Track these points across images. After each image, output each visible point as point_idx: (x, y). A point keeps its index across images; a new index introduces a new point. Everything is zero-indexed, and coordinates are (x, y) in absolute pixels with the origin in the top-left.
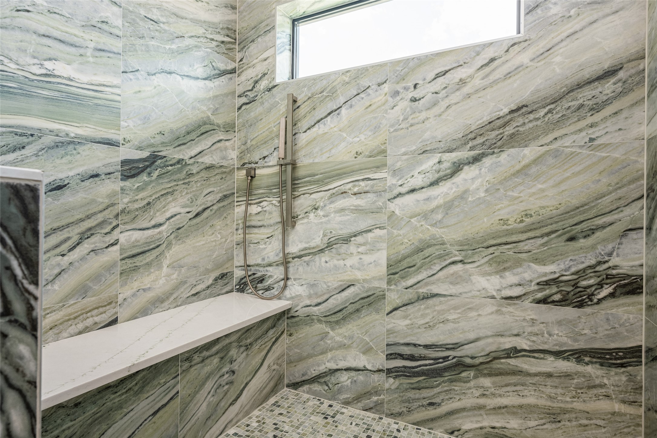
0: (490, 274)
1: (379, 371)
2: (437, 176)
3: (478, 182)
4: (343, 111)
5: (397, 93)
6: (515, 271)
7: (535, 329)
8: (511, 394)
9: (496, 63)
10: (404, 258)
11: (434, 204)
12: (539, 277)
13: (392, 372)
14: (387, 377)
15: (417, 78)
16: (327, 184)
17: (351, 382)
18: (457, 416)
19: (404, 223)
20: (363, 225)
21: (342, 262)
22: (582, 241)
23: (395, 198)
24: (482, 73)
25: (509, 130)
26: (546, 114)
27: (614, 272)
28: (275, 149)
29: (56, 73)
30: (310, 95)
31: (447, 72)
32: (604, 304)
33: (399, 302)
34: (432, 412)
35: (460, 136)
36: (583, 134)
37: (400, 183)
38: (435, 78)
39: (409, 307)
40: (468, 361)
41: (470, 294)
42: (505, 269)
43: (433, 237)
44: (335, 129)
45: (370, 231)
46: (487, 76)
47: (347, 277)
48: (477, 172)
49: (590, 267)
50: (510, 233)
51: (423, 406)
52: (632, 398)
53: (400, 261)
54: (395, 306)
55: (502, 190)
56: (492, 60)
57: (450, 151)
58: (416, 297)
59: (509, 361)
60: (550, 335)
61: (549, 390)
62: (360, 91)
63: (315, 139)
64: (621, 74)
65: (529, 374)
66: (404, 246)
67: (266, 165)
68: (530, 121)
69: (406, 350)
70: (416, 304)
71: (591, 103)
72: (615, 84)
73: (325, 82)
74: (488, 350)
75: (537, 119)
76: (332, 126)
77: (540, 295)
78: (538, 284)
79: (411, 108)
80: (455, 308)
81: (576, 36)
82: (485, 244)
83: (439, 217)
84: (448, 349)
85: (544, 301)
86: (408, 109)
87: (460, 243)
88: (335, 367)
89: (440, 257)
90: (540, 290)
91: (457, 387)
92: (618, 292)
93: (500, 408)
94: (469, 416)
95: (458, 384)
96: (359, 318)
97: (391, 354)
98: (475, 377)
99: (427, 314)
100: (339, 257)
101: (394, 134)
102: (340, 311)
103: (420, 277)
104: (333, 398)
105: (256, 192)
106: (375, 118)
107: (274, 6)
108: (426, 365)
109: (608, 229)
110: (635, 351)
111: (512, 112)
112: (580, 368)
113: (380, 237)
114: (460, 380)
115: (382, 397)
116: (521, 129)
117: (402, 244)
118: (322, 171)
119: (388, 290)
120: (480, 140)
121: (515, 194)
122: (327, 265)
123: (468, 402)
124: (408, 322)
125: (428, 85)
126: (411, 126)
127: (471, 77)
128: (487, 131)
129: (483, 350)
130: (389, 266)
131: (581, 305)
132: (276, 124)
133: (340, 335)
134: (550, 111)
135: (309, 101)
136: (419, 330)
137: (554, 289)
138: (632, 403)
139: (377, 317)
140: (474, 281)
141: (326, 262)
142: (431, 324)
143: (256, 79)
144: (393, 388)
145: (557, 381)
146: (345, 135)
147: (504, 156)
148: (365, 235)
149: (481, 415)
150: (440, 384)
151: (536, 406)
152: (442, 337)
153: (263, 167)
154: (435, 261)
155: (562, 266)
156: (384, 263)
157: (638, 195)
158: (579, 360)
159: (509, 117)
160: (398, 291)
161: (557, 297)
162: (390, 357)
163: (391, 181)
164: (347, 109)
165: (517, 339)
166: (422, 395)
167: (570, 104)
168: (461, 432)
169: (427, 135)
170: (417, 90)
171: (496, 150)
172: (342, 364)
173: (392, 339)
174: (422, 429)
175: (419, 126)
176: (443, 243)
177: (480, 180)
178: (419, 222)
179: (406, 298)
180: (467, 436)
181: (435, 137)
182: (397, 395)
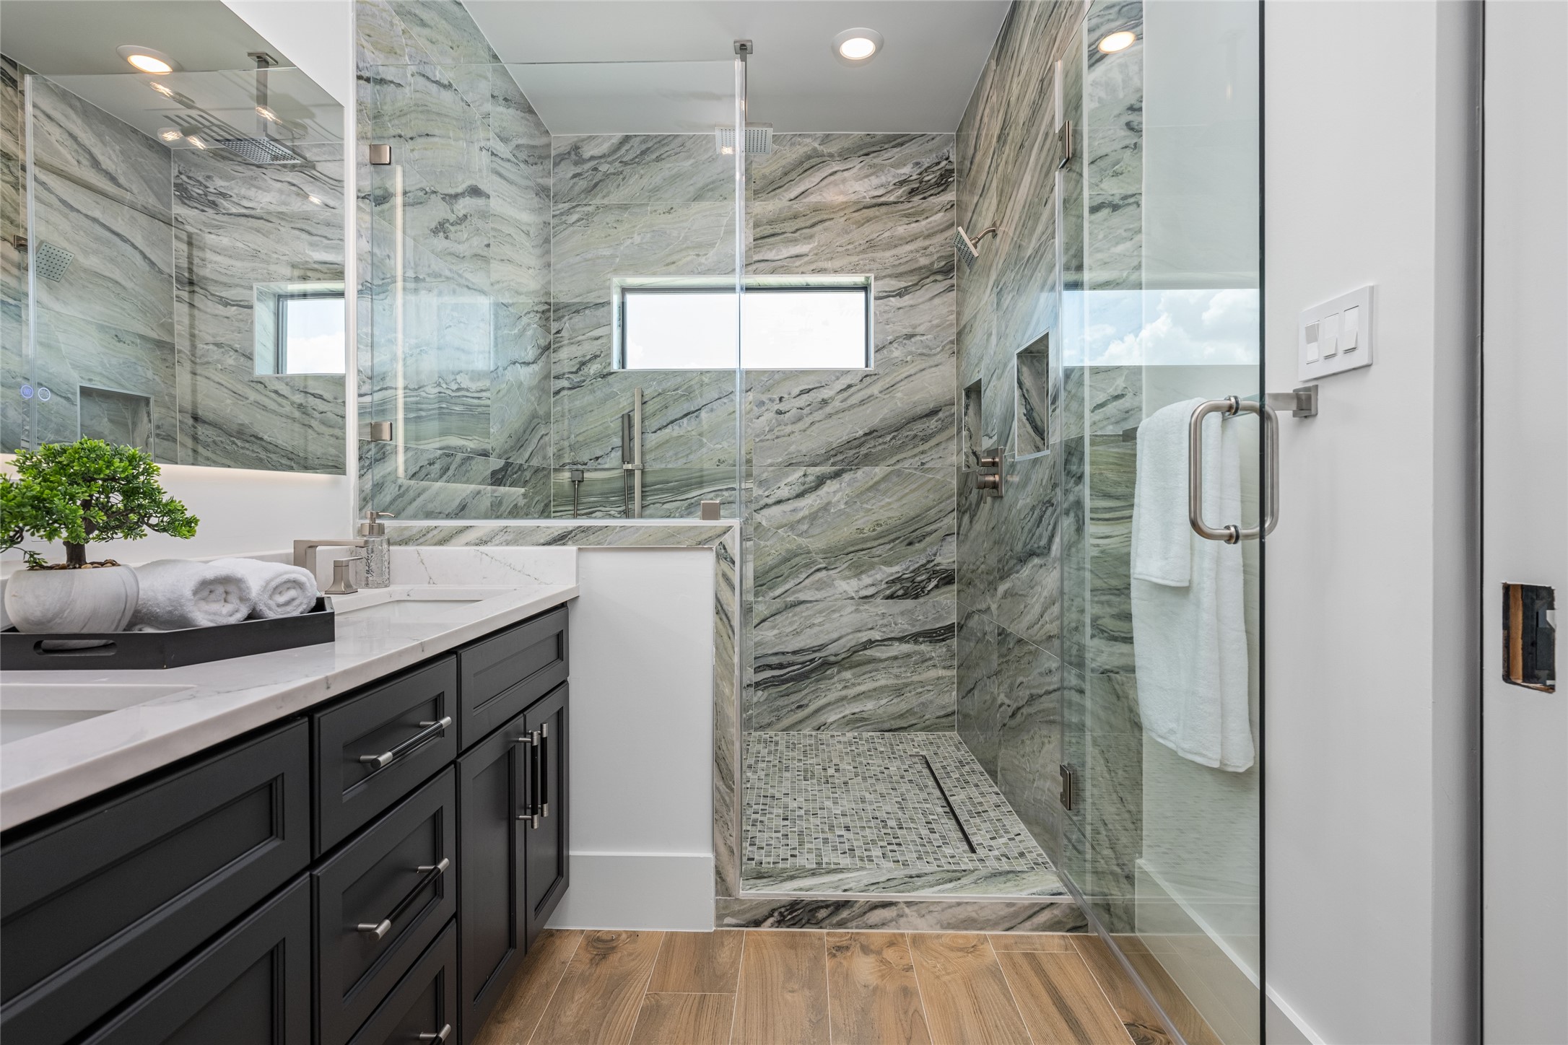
0: (849, 578)
1: (748, 686)
2: (802, 488)
3: (839, 495)
4: (703, 414)
5: (763, 403)
6: (870, 573)
7: (885, 621)
8: (867, 681)
9: (853, 389)
10: (772, 569)
11: (801, 514)
12: (887, 577)
13: (761, 685)
14: (756, 691)
15: (782, 391)
16: (684, 492)
18: (823, 712)
19: (771, 534)
22: (917, 545)
23: (761, 509)
24: (841, 397)
25: (864, 450)
26: (891, 439)
27: (938, 568)
28: (613, 449)
29: (463, 386)
30: (660, 391)
31: (810, 390)
32: (933, 594)
33: (767, 613)
34: (801, 714)
35: (823, 451)
36: (917, 459)
37: (766, 494)
38: (799, 395)
39: (777, 617)
40: (832, 659)
41: (833, 598)
42: (862, 573)
43: (800, 547)
44: (693, 433)
46: (845, 400)
48: (838, 486)
49: (923, 566)
50: (865, 540)
51: (791, 711)
52: (949, 664)
53: (767, 572)
54: (763, 617)
55: (858, 503)
56: (850, 386)
57: (815, 465)
58: (784, 606)
59: (866, 652)
60: (896, 625)
61: (896, 671)
62: (722, 396)
63: (667, 441)
64: (941, 415)
65: (881, 661)
66: (771, 557)
67: (599, 467)
68: (880, 444)
69: (775, 660)
70: (784, 613)
71: (921, 434)
72: (937, 421)
73: (679, 379)
74: (849, 646)
75: (885, 443)
76: (689, 429)
77: (888, 592)
78: (887, 583)
79: (777, 420)
80: (820, 612)
81: (911, 379)
82: (845, 551)
83: (805, 527)
84: (814, 651)
85: (891, 597)
86: (774, 421)
87: (824, 551)
89: (807, 565)
90: (888, 588)
91: (823, 685)
92: (941, 584)
93: (859, 695)
94: (833, 709)
95: (823, 682)
97: (759, 667)
98: (839, 672)
99: (795, 621)
101: (760, 444)
103: (787, 586)
105: (585, 500)
107: (609, 276)
108: (794, 671)
109: (934, 534)
110: (951, 627)
111: (866, 434)
112: (917, 648)
114: (825, 678)
116: (873, 450)
117: (769, 555)
118: (677, 478)
119: (756, 602)
120: (840, 457)
121: (869, 507)
123: (832, 696)
124: (776, 632)
125: (793, 400)
126: (777, 437)
127: (832, 398)
128: (846, 449)
129: (844, 647)
130: (756, 578)
131: (916, 597)
132: (613, 419)
134: (894, 438)
135: (659, 398)
136: (787, 638)
137: (899, 586)
138: (949, 667)
140: (836, 585)
142: (798, 630)
143: (584, 360)
144: (761, 700)
145: (901, 661)
146: (705, 440)
147: (860, 473)
149: (843, 705)
150: (807, 686)
151: (886, 686)
152: (808, 641)
153: (596, 470)
154: (802, 570)
155: (904, 567)
157: (950, 509)
158: (916, 642)
159: (863, 439)
160: (765, 602)
161: (900, 592)
162: (758, 670)
163: (757, 492)
164: (707, 412)
165: (872, 632)
166: (791, 701)
167: (908, 433)
168: (826, 726)
169: (793, 448)
170: (783, 404)
171: (853, 467)
173: (760, 652)
174: (792, 733)
175: (785, 439)
176: (809, 552)
177: (840, 493)
178: (786, 532)
179: (774, 609)
180: (831, 727)
181: (799, 451)
182: (765, 707)
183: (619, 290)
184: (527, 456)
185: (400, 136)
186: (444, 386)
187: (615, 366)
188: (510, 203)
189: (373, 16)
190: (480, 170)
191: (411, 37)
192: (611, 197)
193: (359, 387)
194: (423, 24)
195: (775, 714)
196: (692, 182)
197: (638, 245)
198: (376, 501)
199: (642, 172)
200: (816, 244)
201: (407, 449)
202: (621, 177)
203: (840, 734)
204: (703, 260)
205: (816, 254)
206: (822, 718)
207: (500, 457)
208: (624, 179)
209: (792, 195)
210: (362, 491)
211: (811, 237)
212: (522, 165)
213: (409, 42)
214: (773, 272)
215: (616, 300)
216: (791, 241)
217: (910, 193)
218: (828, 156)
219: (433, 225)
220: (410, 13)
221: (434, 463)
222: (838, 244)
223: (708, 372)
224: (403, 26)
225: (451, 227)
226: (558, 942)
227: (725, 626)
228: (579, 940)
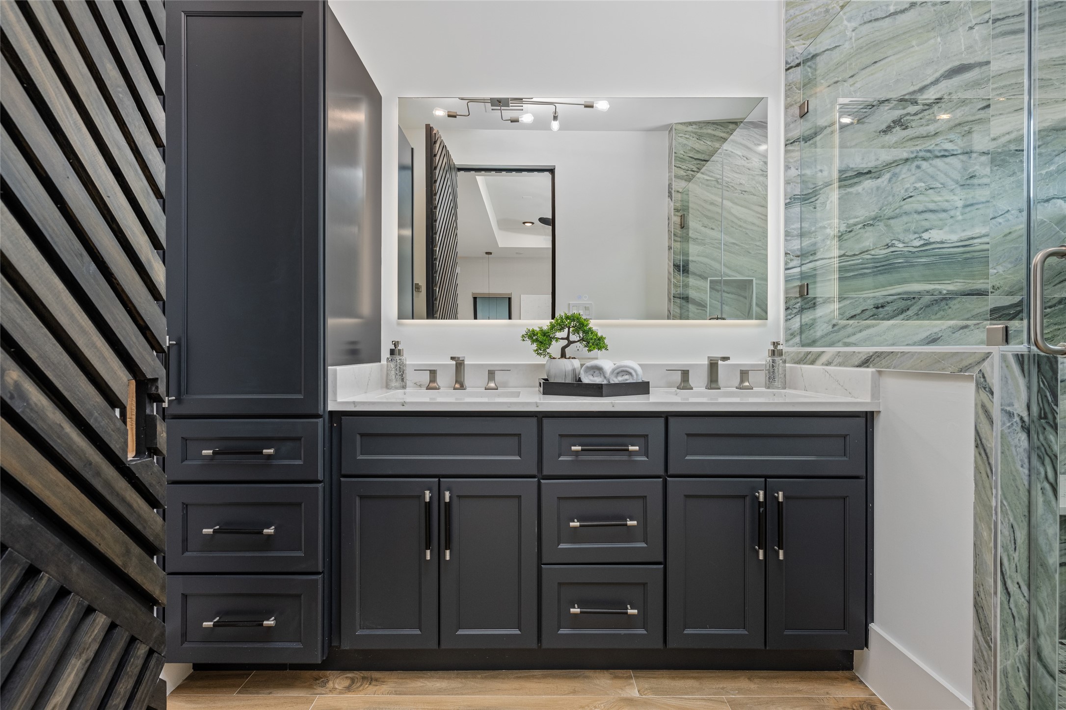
186: (901, 245)
189: (805, 19)
190: (969, 48)
193: (786, 263)
201: (842, 299)
210: (787, 329)
221: (884, 306)
225: (913, 118)
226: (849, 684)
227: (984, 463)
228: (860, 695)
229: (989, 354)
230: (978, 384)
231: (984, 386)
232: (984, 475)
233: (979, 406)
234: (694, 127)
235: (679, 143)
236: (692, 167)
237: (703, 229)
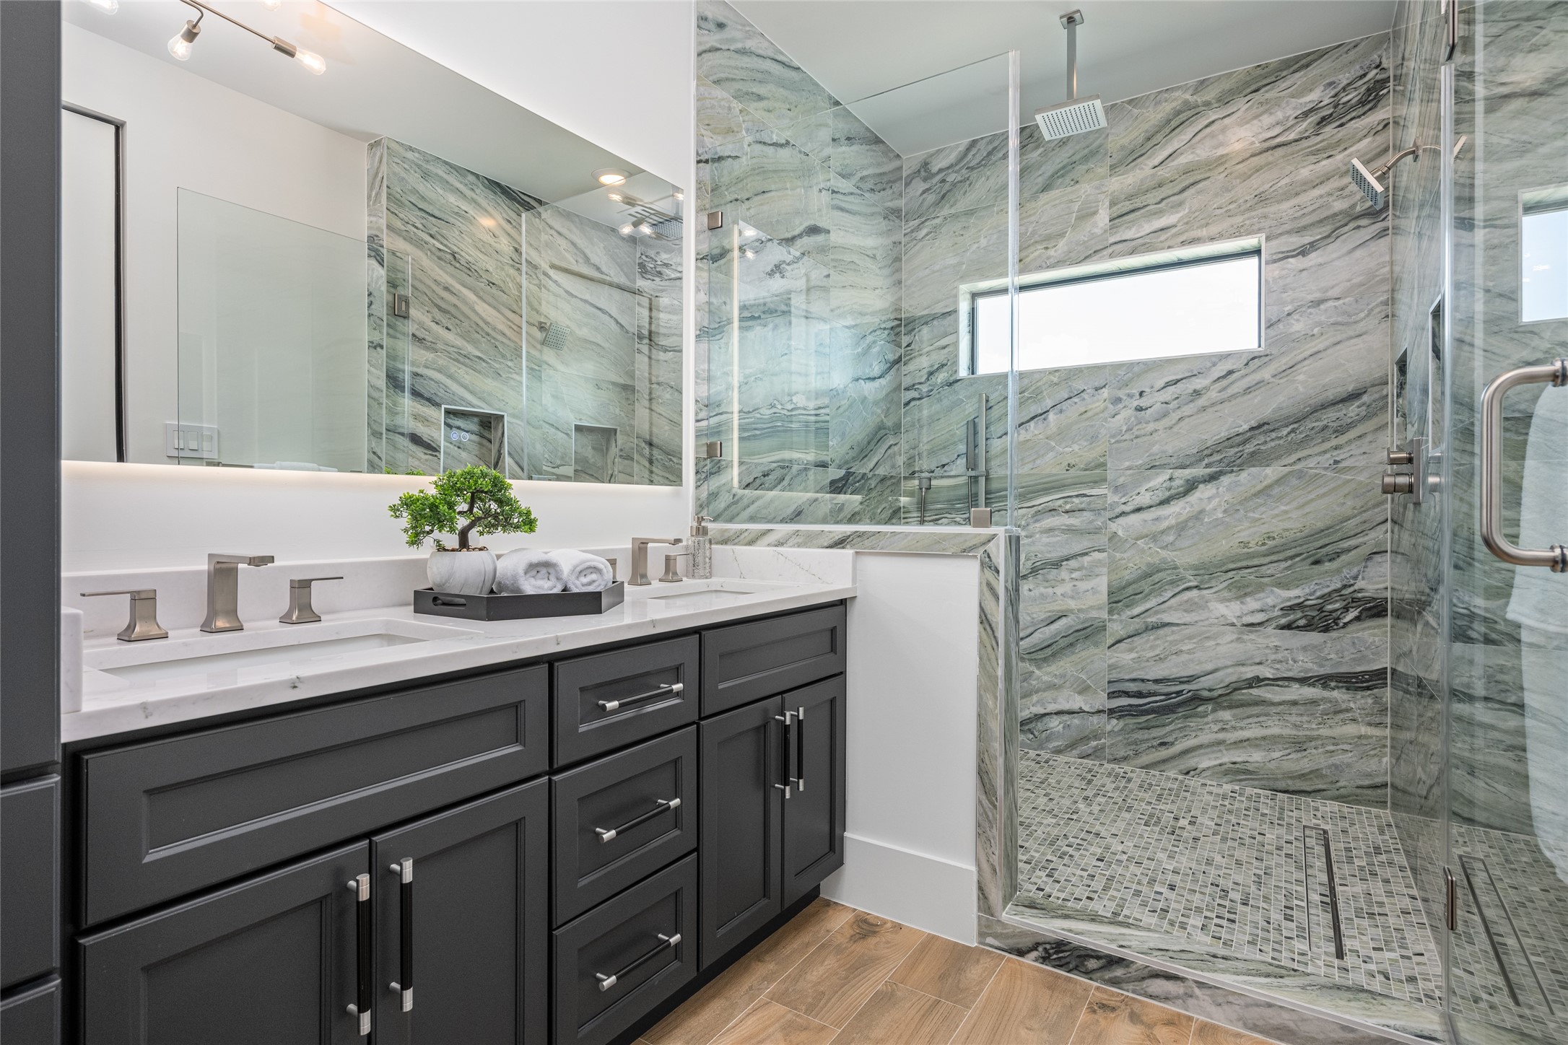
0: (1229, 600)
1: (1099, 712)
2: (1168, 494)
3: (1215, 502)
4: (1051, 416)
5: (1119, 400)
6: (1257, 596)
7: (1279, 656)
8: (1253, 725)
9: (1234, 376)
10: (1129, 584)
11: (1165, 524)
12: (1282, 602)
13: (1115, 712)
14: (1109, 719)
15: (1143, 384)
16: (1031, 499)
17: (1064, 728)
18: (1193, 754)
19: (1128, 545)
20: (1077, 547)
21: (1050, 590)
22: (1327, 564)
23: (1117, 517)
24: (1219, 385)
25: (1249, 448)
26: (1289, 433)
27: (1360, 595)
28: (958, 456)
29: (799, 405)
31: (1178, 381)
32: (1351, 628)
33: (1123, 633)
34: (1164, 753)
35: (1195, 451)
36: (1328, 455)
37: (1123, 500)
38: (1165, 387)
39: (1135, 639)
40: (1206, 694)
41: (1207, 623)
42: (1246, 595)
43: (1164, 561)
44: (1041, 436)
45: (1086, 554)
46: (1224, 389)
47: (1057, 607)
48: (1214, 491)
49: (1335, 591)
50: (1251, 556)
51: (1153, 747)
52: (1377, 720)
53: (1124, 588)
54: (1118, 638)
55: (1242, 511)
56: (1230, 372)
57: (1183, 467)
58: (1144, 627)
59: (1251, 691)
60: (1295, 662)
61: (1294, 719)
62: (1072, 395)
64: (1365, 398)
65: (1273, 704)
66: (1128, 571)
67: (946, 474)
68: (1272, 440)
69: (1132, 687)
70: (1144, 635)
71: (1335, 424)
72: (1359, 407)
73: (1026, 381)
74: (1228, 681)
75: (1281, 438)
76: (1037, 432)
77: (1283, 621)
78: (1282, 609)
79: (1136, 417)
80: (1190, 638)
81: (1320, 356)
82: (1224, 569)
83: (1171, 538)
84: (1182, 683)
85: (1288, 627)
86: (1133, 419)
87: (1196, 568)
88: (1042, 711)
89: (1172, 583)
90: (1284, 616)
91: (1192, 723)
92: (1364, 615)
93: (1241, 741)
94: (1207, 753)
95: (1194, 720)
96: (1073, 653)
97: (1114, 692)
98: (1214, 711)
99: (1158, 646)
100: (1046, 584)
101: (1115, 445)
102: (1049, 646)
103: (1148, 605)
104: (1041, 747)
105: (932, 507)
106: (1092, 426)
107: (955, 284)
108: (1156, 702)
109: (1353, 552)
110: (1381, 674)
111: (1252, 429)
112: (1326, 694)
113: (1100, 561)
114: (1196, 715)
115: (1103, 741)
116: (1262, 447)
117: (1126, 568)
118: (1024, 485)
119: (1110, 620)
120: (1217, 457)
121: (1257, 516)
122: (1032, 593)
123: (1205, 738)
124: (1134, 655)
125: (1156, 394)
126: (1137, 437)
127: (1207, 389)
128: (1226, 447)
129: (1222, 681)
130: (1110, 593)
131: (1326, 629)
132: (958, 426)
133: (1048, 674)
134: (1293, 431)
136: (1148, 664)
137: (1299, 614)
138: (1378, 725)
139: (1096, 651)
140: (1211, 608)
141: (1030, 590)
142: (1162, 656)
143: (932, 369)
144: (1116, 729)
145: (1302, 708)
146: (1053, 444)
147: (1244, 475)
148: (1080, 559)
149: (1220, 751)
150: (1173, 721)
151: (1281, 736)
152: (1175, 670)
153: (942, 477)
154: (1167, 587)
155: (1307, 591)
156: (1104, 590)
157: (1382, 519)
158: (1325, 686)
159: (1249, 434)
160: (1121, 621)
161: (1302, 622)
162: (1111, 695)
163: (1112, 498)
164: (1056, 414)
165: (1260, 667)
166: (1152, 735)
167: (1314, 424)
168: (1197, 771)
169: (1156, 449)
170: (1143, 399)
171: (1235, 469)
172: (1052, 708)
173: (1114, 676)
174: (1152, 772)
175: (1145, 438)
176: (1176, 568)
177: (1217, 500)
178: (1147, 544)
179: (1131, 629)
180: (1204, 774)
181: (1165, 452)
182: (1120, 738)
183: (968, 296)
184: (872, 465)
185: (737, 200)
186: (779, 407)
187: (963, 372)
188: (853, 233)
189: (713, 107)
190: (819, 210)
191: (748, 113)
192: (958, 205)
193: (697, 414)
194: (760, 98)
195: (1132, 747)
196: (1040, 172)
197: (984, 249)
198: (711, 508)
199: (988, 173)
200: (1187, 211)
201: (741, 463)
202: (968, 182)
203: (1215, 783)
204: (1052, 252)
205: (1187, 223)
206: (1191, 762)
207: (840, 467)
208: (970, 185)
209: (1156, 162)
210: (698, 499)
211: (1181, 204)
212: (867, 195)
213: (746, 118)
214: (1133, 252)
215: (964, 307)
216: (1155, 214)
217: (1318, 124)
218: (1204, 105)
219: (769, 269)
220: (747, 94)
221: (768, 475)
222: (1215, 206)
223: (1057, 371)
224: (740, 106)
225: (787, 267)
226: (831, 912)
227: (989, 637)
228: (849, 917)
229: (995, 535)
230: (982, 564)
231: (988, 564)
232: (989, 648)
233: (984, 585)
234: (417, 155)
235: (395, 174)
236: (416, 220)
237: (433, 325)
